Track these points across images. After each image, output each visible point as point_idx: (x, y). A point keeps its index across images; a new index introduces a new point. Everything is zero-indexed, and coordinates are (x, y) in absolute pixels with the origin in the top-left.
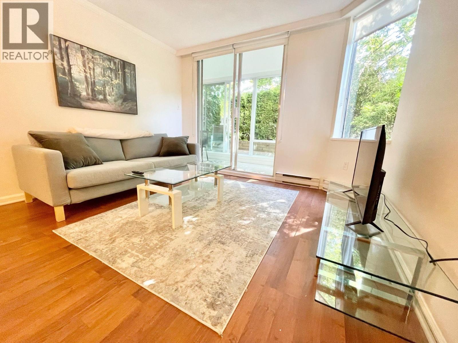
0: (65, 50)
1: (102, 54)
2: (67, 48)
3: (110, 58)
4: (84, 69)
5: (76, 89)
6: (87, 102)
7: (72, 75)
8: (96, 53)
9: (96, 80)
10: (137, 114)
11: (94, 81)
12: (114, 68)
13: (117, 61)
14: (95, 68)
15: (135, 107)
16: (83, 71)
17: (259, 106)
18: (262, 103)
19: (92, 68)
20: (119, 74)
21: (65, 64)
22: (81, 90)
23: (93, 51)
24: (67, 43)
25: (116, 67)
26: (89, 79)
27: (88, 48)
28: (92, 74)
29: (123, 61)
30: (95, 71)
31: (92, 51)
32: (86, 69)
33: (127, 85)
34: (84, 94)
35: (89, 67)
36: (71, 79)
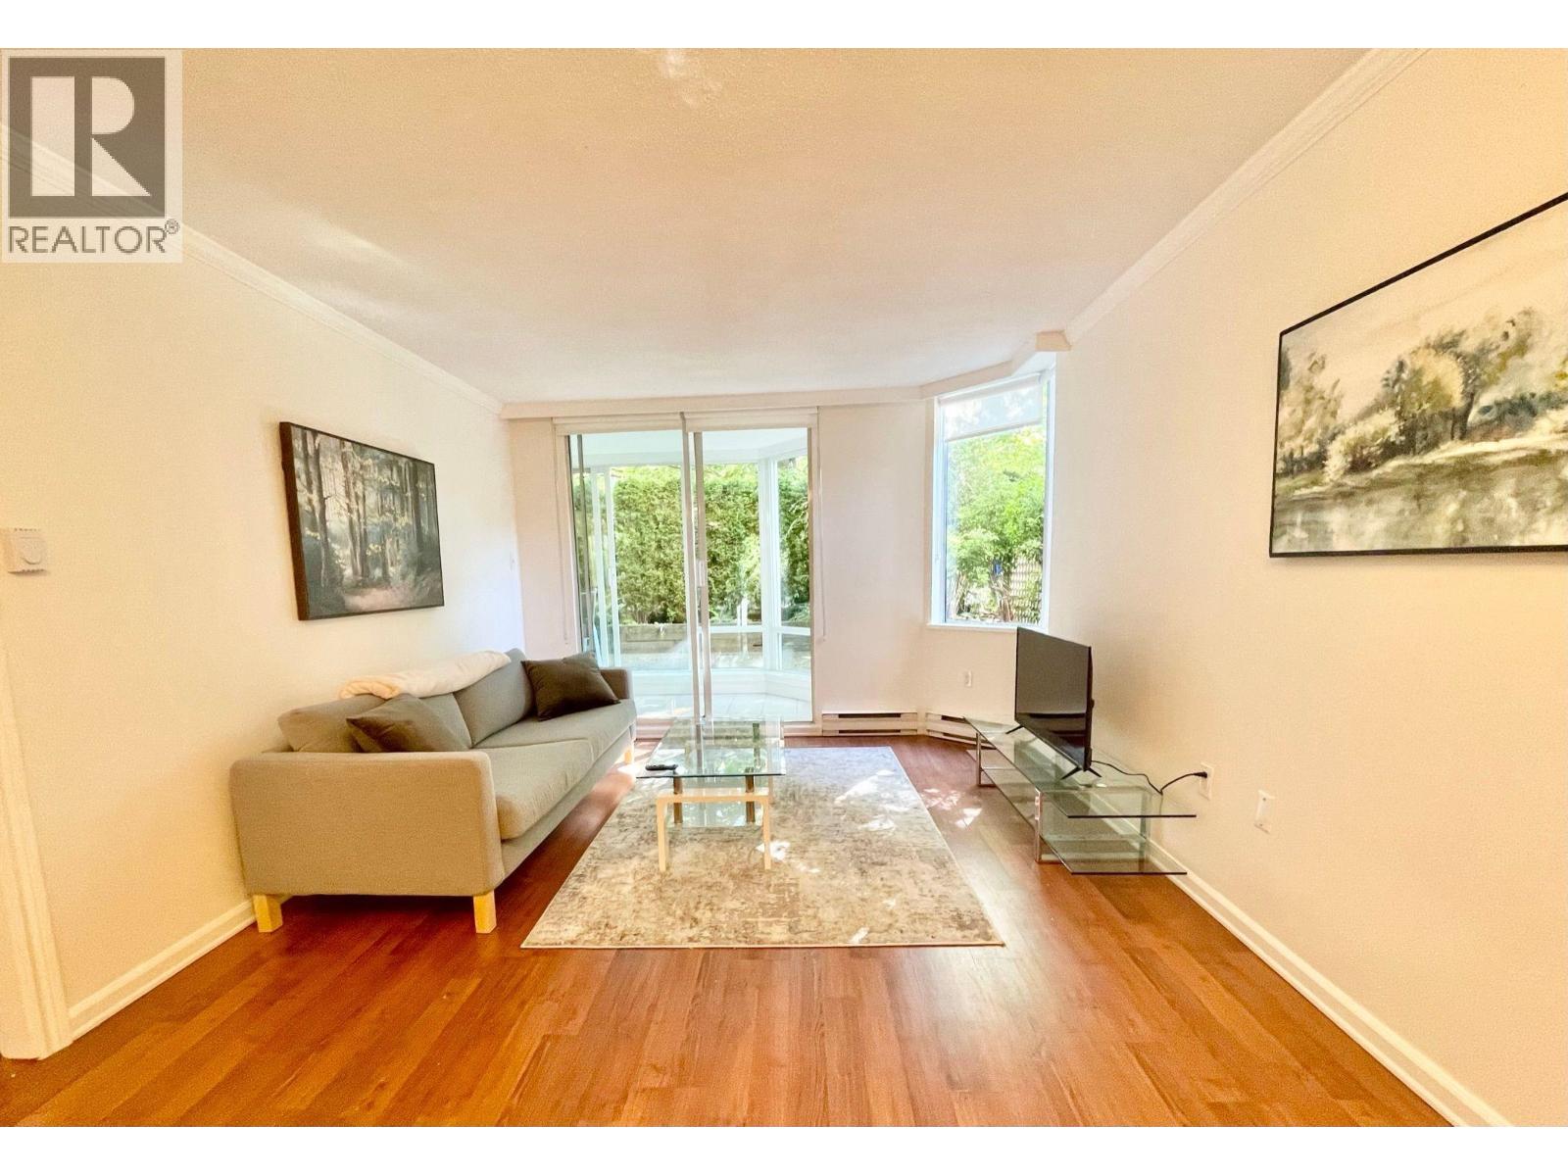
0: (313, 459)
1: (377, 453)
2: (317, 452)
3: (391, 457)
4: (347, 501)
5: (334, 562)
6: (354, 594)
7: (328, 524)
8: (369, 452)
9: (369, 528)
10: (443, 605)
11: (365, 530)
12: (398, 485)
13: (402, 462)
14: (367, 493)
15: (440, 585)
16: (346, 507)
17: (659, 518)
18: (669, 511)
19: (361, 495)
20: (407, 497)
21: (315, 497)
22: (344, 564)
23: (362, 447)
24: (319, 438)
25: (401, 483)
26: (357, 529)
27: (353, 442)
28: (361, 511)
29: (414, 460)
30: (367, 502)
31: (361, 450)
32: (350, 500)
33: (423, 525)
34: (348, 572)
35: (356, 493)
36: (326, 538)
